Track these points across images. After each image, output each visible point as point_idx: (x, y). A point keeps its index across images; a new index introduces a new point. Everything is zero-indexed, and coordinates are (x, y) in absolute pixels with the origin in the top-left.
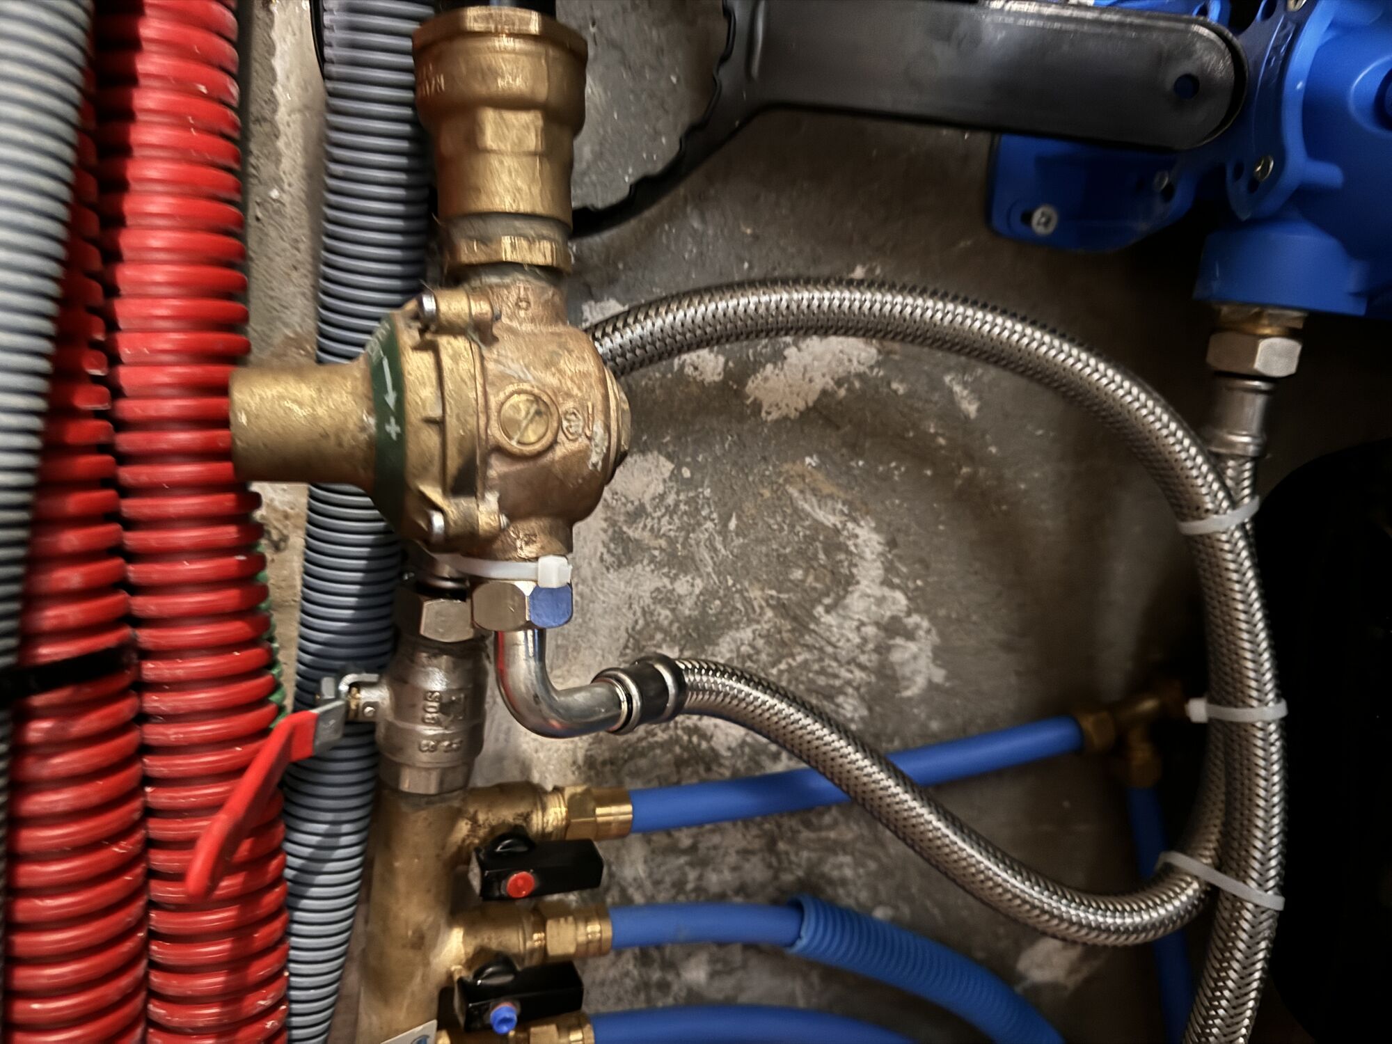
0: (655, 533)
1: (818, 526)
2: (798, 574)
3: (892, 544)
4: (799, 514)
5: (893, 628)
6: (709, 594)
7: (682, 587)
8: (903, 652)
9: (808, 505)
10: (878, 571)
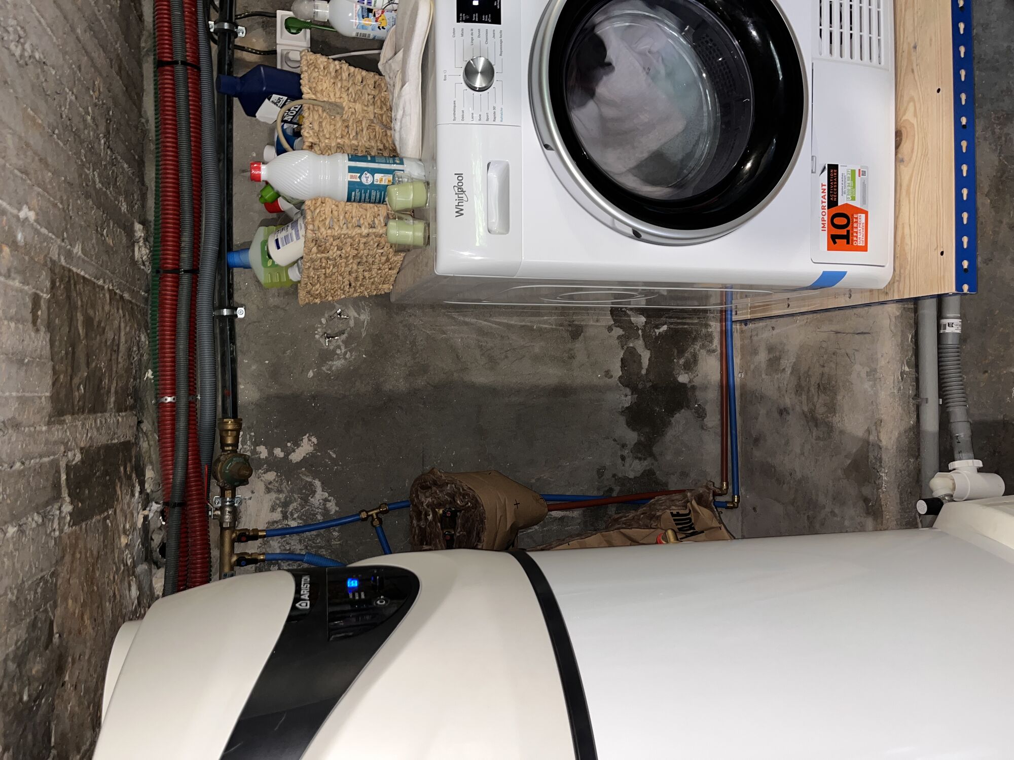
0: (274, 486)
1: (307, 481)
2: (304, 491)
3: (322, 483)
4: (302, 480)
5: (326, 500)
6: (286, 497)
7: (281, 496)
8: (329, 505)
9: (304, 478)
10: (321, 489)
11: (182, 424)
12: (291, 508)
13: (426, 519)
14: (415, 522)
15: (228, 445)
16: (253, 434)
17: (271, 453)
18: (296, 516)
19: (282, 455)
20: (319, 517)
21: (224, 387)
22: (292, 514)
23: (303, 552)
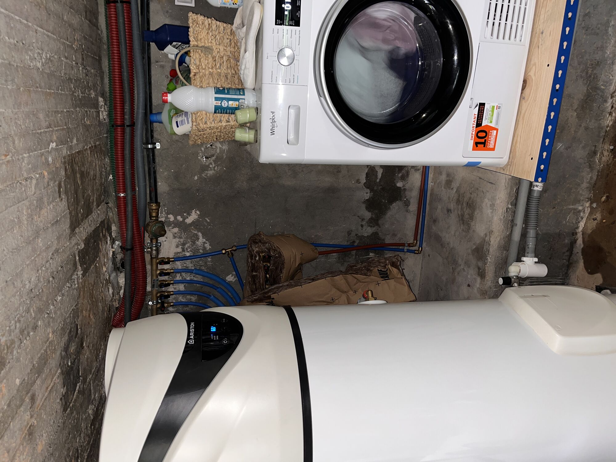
0: (178, 235)
1: (195, 233)
2: (193, 238)
3: (203, 234)
4: (192, 232)
5: (204, 243)
6: (184, 241)
7: (181, 240)
8: (206, 245)
9: (193, 231)
10: (202, 237)
11: (129, 208)
12: (186, 246)
13: (255, 259)
14: (249, 260)
15: (153, 217)
16: (166, 208)
17: (175, 218)
18: (189, 250)
19: (181, 220)
20: (201, 251)
21: (150, 186)
22: (187, 249)
23: (193, 268)
